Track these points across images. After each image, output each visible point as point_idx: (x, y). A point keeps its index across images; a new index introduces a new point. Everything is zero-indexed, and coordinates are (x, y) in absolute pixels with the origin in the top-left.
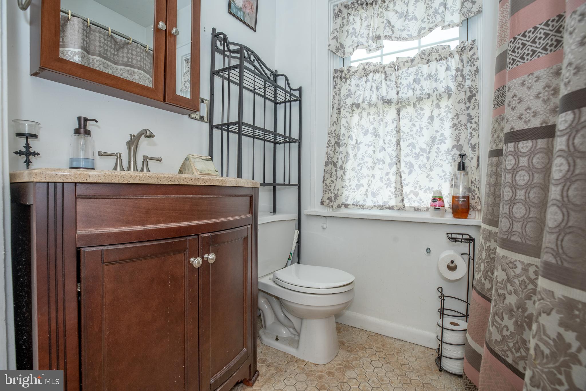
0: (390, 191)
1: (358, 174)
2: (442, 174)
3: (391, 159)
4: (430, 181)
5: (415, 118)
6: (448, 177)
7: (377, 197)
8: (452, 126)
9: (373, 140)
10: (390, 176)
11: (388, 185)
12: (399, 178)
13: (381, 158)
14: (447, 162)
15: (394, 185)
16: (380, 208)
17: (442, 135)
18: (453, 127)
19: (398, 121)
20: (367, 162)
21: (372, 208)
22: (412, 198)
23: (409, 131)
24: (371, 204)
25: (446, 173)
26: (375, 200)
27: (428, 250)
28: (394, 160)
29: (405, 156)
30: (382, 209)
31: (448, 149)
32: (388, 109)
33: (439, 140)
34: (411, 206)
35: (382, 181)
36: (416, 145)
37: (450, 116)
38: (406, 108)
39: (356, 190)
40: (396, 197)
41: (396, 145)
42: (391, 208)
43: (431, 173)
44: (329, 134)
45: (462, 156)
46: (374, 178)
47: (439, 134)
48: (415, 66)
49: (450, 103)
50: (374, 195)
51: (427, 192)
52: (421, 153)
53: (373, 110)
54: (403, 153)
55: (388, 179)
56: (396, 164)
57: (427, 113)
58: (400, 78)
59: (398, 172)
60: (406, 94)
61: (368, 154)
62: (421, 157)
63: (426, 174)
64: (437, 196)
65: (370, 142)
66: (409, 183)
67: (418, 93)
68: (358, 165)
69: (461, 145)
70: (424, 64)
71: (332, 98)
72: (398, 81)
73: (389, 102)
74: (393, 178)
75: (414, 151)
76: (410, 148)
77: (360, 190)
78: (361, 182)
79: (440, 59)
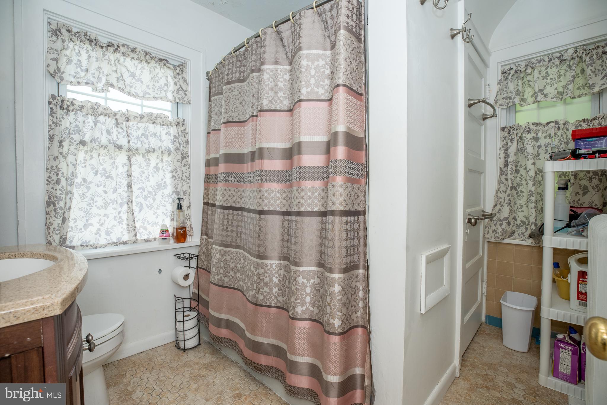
0: (122, 228)
1: (87, 213)
2: (165, 212)
3: (122, 199)
4: (157, 217)
5: (144, 166)
6: (169, 214)
7: (111, 235)
8: (171, 176)
9: (103, 181)
10: (121, 214)
11: (120, 223)
12: (131, 217)
13: (114, 199)
14: (168, 203)
15: (125, 222)
16: (114, 244)
17: (165, 182)
18: (172, 178)
19: (129, 166)
20: (96, 202)
21: (106, 246)
22: (142, 232)
23: (139, 176)
24: (105, 242)
25: (168, 211)
26: (108, 238)
27: (160, 271)
28: (125, 200)
29: (136, 197)
30: (117, 245)
31: (169, 193)
32: (118, 154)
33: (163, 186)
34: (142, 238)
35: (115, 220)
36: (146, 189)
37: (170, 169)
38: (136, 156)
39: (83, 230)
40: (129, 233)
41: (126, 187)
42: (125, 243)
43: (157, 211)
44: (47, 169)
45: (179, 199)
46: (108, 217)
47: (163, 182)
48: (143, 123)
49: (170, 159)
50: (108, 233)
51: (153, 226)
52: (149, 195)
53: (102, 151)
54: (134, 195)
55: (120, 217)
56: (128, 204)
57: (153, 163)
58: (130, 128)
59: (129, 210)
60: (135, 144)
61: (97, 194)
62: (149, 198)
63: (153, 212)
64: (164, 229)
65: (100, 182)
66: (139, 220)
67: (146, 146)
68: (88, 205)
69: (178, 191)
70: (150, 123)
71: (48, 127)
72: (128, 131)
73: (119, 148)
74: (125, 217)
75: (144, 193)
76: (141, 190)
77: (88, 229)
78: (90, 222)
79: (163, 125)
